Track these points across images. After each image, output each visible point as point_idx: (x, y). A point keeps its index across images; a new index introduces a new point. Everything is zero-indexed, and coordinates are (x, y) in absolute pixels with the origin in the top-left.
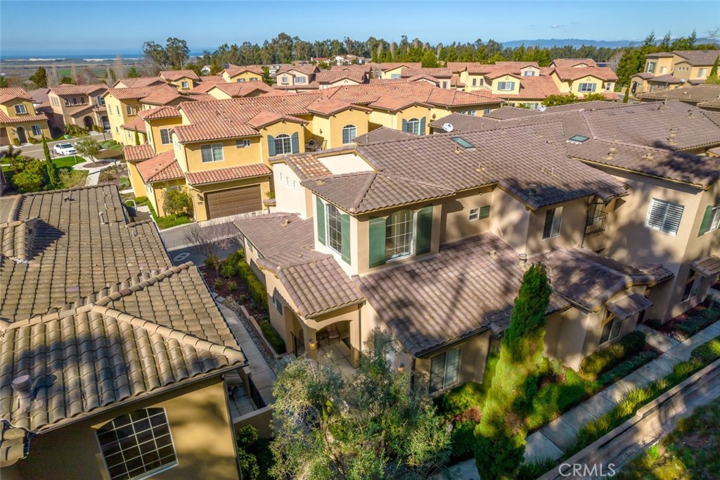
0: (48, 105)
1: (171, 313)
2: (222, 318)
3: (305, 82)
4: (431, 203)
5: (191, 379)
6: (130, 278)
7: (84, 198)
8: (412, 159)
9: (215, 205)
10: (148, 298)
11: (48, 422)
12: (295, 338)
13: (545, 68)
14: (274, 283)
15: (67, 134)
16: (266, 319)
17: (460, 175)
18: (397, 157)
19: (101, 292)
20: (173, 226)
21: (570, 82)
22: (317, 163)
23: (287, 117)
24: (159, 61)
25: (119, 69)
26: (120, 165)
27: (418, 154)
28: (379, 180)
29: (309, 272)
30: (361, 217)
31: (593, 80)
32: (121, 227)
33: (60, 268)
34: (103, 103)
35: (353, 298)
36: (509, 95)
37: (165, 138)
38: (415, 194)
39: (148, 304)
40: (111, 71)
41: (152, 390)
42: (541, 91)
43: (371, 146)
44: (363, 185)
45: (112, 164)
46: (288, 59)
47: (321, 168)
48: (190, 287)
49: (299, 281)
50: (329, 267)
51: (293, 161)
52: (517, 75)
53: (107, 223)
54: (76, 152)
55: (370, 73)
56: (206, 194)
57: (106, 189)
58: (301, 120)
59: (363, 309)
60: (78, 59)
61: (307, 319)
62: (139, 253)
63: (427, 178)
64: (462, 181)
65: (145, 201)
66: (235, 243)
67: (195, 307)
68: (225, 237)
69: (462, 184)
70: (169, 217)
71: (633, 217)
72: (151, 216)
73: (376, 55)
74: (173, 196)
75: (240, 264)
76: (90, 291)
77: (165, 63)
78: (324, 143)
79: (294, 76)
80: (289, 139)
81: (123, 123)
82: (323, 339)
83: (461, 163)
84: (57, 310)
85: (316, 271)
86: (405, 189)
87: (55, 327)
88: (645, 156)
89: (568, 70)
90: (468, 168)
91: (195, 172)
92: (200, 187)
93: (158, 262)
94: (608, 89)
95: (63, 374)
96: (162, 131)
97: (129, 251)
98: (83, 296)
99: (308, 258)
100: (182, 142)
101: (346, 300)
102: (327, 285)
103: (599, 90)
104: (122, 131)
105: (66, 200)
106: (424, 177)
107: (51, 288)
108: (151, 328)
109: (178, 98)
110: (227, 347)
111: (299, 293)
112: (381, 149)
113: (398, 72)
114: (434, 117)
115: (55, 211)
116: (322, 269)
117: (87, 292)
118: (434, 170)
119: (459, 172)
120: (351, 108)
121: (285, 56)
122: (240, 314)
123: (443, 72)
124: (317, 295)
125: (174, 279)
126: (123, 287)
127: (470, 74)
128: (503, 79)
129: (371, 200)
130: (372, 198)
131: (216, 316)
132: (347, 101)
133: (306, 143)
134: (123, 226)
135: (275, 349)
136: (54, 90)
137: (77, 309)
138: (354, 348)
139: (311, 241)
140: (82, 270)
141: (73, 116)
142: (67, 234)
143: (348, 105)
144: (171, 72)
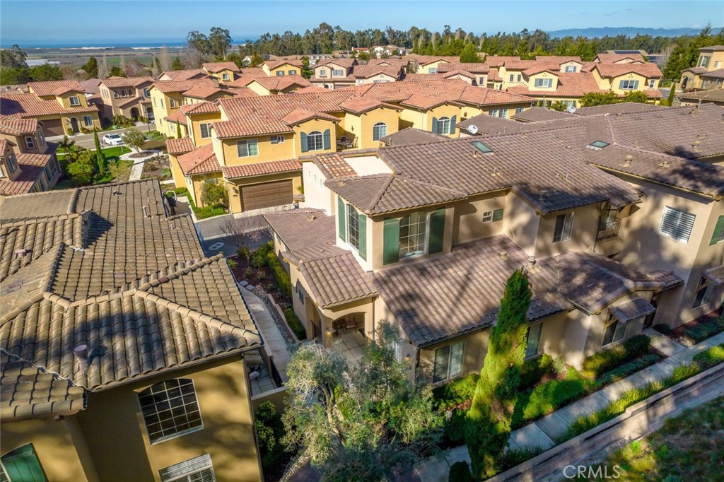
0: (99, 97)
1: (202, 299)
2: (244, 305)
3: (342, 75)
4: (443, 206)
5: (215, 356)
6: (168, 267)
7: (130, 192)
8: (430, 163)
9: (249, 197)
10: (183, 286)
11: (101, 383)
12: (315, 326)
13: (588, 63)
14: (297, 275)
15: (116, 124)
16: (290, 307)
17: (475, 180)
18: (416, 161)
19: (143, 279)
20: (209, 216)
21: (611, 79)
22: (343, 163)
23: (319, 114)
24: (202, 50)
25: (165, 60)
26: (163, 156)
27: (437, 158)
28: (396, 183)
29: (328, 266)
30: (376, 218)
31: (635, 77)
32: (161, 220)
33: (109, 256)
34: (149, 94)
35: (367, 292)
36: (546, 92)
37: (205, 132)
38: (428, 198)
39: (182, 290)
40: (157, 60)
41: (183, 363)
42: (580, 88)
43: (392, 150)
44: (380, 188)
45: (155, 155)
46: (329, 48)
47: (347, 167)
48: (219, 278)
49: (319, 274)
50: (347, 263)
51: (321, 160)
52: (555, 71)
53: (149, 216)
54: (123, 142)
55: (407, 67)
56: (240, 188)
57: (149, 183)
58: (333, 117)
59: (377, 302)
60: (126, 47)
61: (324, 309)
62: (177, 244)
63: (443, 181)
64: (476, 186)
65: (184, 191)
66: (266, 235)
67: (222, 295)
68: (257, 229)
69: (476, 188)
70: (206, 208)
71: (645, 222)
72: (190, 206)
73: (417, 46)
74: (210, 189)
75: (270, 255)
76: (134, 278)
77: (208, 52)
78: (355, 140)
79: (332, 69)
80: (321, 136)
81: (166, 114)
82: (341, 328)
83: (478, 167)
84: (107, 292)
85: (335, 265)
86: (419, 193)
87: (106, 307)
88: (661, 165)
89: (609, 66)
90: (484, 172)
91: (232, 166)
92: (236, 181)
93: (192, 253)
94: (652, 86)
95: (112, 346)
96: (201, 125)
97: (168, 242)
98: (128, 281)
99: (328, 253)
100: (220, 138)
101: (360, 294)
102: (344, 279)
103: (641, 88)
104: (165, 122)
105: (114, 193)
106: (439, 181)
107: (102, 274)
108: (183, 311)
109: (219, 92)
110: (247, 331)
111: (318, 285)
112: (401, 152)
113: (435, 65)
114: (465, 115)
115: (106, 204)
116: (341, 263)
117: (132, 278)
118: (450, 174)
119: (475, 177)
120: (382, 107)
121: (326, 46)
122: (267, 302)
123: (480, 67)
124: (334, 287)
125: (206, 269)
126: (161, 275)
127: (508, 70)
128: (540, 76)
129: (386, 203)
130: (387, 200)
131: (240, 304)
132: (378, 99)
133: (337, 139)
134: (163, 219)
135: (296, 335)
136: (105, 83)
137: (124, 293)
138: (367, 338)
139: (333, 237)
140: (128, 258)
141: (121, 107)
142: (115, 225)
143: (379, 103)
144: (213, 64)
